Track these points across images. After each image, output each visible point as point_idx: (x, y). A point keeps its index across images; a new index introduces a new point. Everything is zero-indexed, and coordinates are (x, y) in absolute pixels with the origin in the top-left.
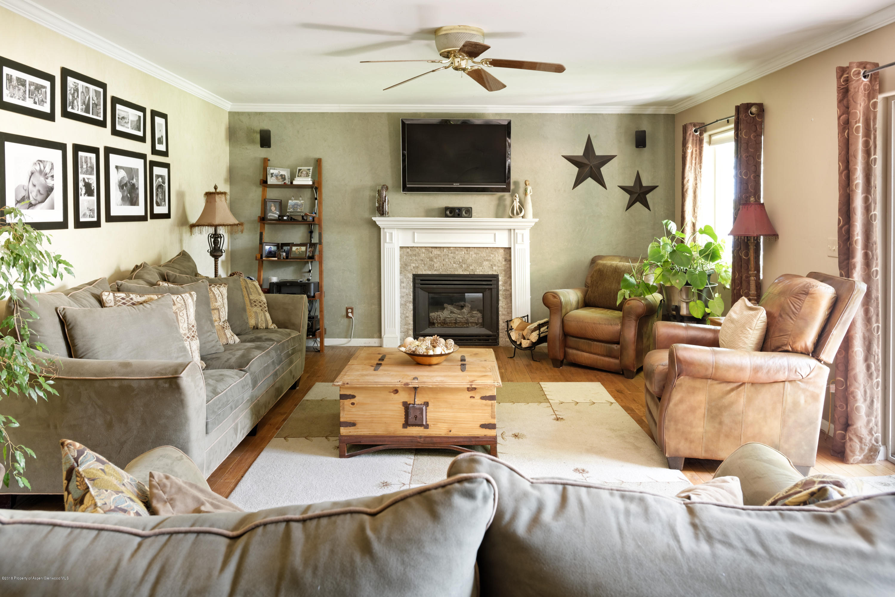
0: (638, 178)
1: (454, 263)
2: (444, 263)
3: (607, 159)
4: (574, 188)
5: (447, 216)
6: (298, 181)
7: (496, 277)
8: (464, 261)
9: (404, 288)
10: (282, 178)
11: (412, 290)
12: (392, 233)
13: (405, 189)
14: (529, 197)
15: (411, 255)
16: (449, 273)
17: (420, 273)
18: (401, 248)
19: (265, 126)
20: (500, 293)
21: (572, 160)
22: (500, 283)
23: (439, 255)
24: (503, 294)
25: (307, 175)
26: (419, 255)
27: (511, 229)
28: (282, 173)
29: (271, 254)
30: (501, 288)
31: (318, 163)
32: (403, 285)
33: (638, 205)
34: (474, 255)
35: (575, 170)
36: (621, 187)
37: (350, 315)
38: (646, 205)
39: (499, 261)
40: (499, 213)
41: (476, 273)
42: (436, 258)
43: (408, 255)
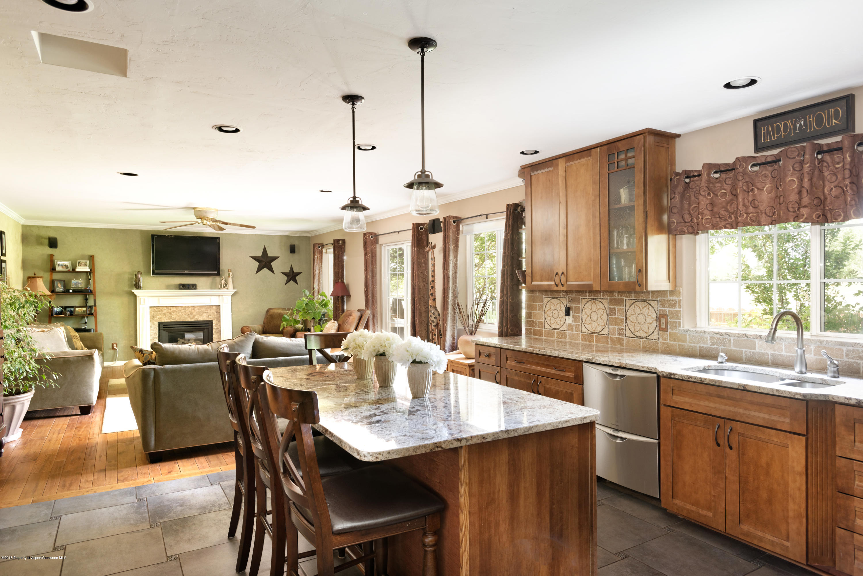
0: (292, 268)
1: (185, 315)
2: (178, 315)
3: (274, 259)
4: (256, 273)
5: (180, 289)
6: (78, 269)
7: (211, 322)
8: (191, 314)
9: (152, 330)
10: (66, 267)
11: (157, 331)
12: (144, 299)
13: (154, 273)
14: (230, 279)
15: (157, 312)
16: (182, 320)
17: (163, 321)
18: (151, 307)
19: (52, 234)
20: (214, 330)
21: (255, 258)
22: (214, 325)
23: (175, 311)
24: (215, 331)
25: (85, 265)
26: (162, 311)
27: (220, 296)
28: (66, 263)
29: (57, 313)
30: (214, 327)
31: (92, 258)
32: (151, 328)
33: (292, 282)
34: (197, 310)
35: (257, 264)
36: (282, 273)
37: (115, 347)
38: (296, 282)
39: (213, 313)
40: (213, 287)
41: (199, 320)
42: (173, 312)
43: (155, 311)
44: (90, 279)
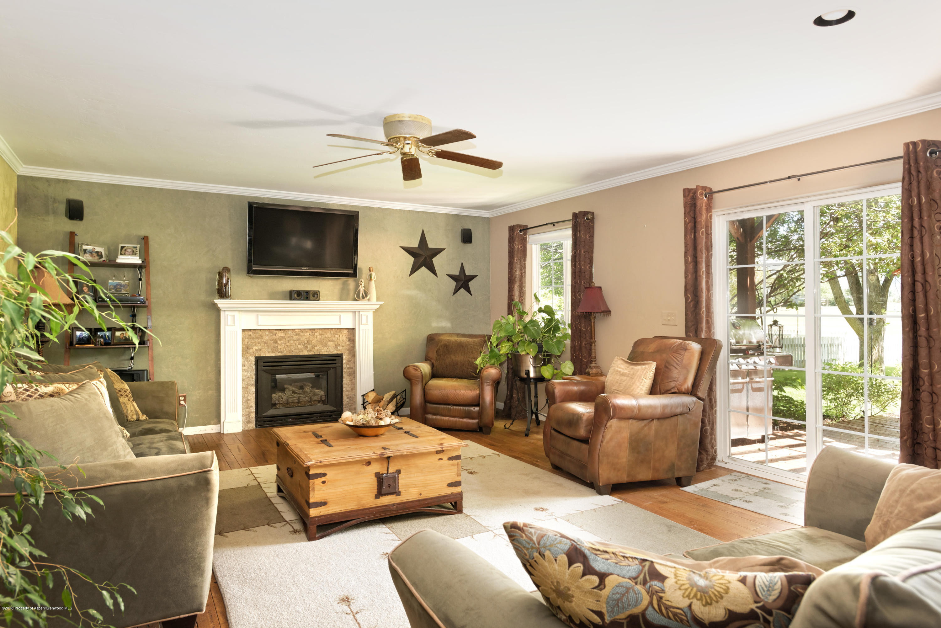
0: (462, 268)
1: (299, 344)
2: (289, 344)
3: (437, 251)
4: (410, 275)
5: (291, 298)
7: (340, 356)
8: (309, 342)
9: (245, 371)
10: (98, 255)
11: (254, 372)
12: (234, 316)
13: (251, 272)
14: (373, 283)
15: (253, 338)
16: (293, 354)
17: (263, 355)
18: (243, 330)
20: (344, 370)
21: (408, 250)
22: (344, 361)
23: (283, 337)
24: (347, 372)
25: (134, 253)
26: (262, 337)
27: (355, 312)
28: (98, 249)
29: (82, 341)
30: (345, 366)
31: (145, 239)
32: (244, 368)
33: (462, 291)
34: (319, 337)
35: (411, 259)
36: (449, 275)
37: (182, 402)
38: (469, 291)
39: (343, 341)
40: (343, 297)
41: (321, 353)
42: (280, 340)
43: (250, 338)
44: (140, 280)
